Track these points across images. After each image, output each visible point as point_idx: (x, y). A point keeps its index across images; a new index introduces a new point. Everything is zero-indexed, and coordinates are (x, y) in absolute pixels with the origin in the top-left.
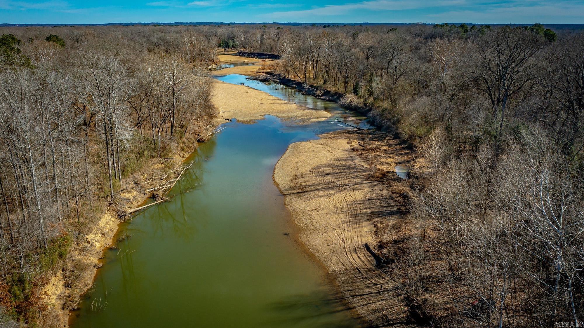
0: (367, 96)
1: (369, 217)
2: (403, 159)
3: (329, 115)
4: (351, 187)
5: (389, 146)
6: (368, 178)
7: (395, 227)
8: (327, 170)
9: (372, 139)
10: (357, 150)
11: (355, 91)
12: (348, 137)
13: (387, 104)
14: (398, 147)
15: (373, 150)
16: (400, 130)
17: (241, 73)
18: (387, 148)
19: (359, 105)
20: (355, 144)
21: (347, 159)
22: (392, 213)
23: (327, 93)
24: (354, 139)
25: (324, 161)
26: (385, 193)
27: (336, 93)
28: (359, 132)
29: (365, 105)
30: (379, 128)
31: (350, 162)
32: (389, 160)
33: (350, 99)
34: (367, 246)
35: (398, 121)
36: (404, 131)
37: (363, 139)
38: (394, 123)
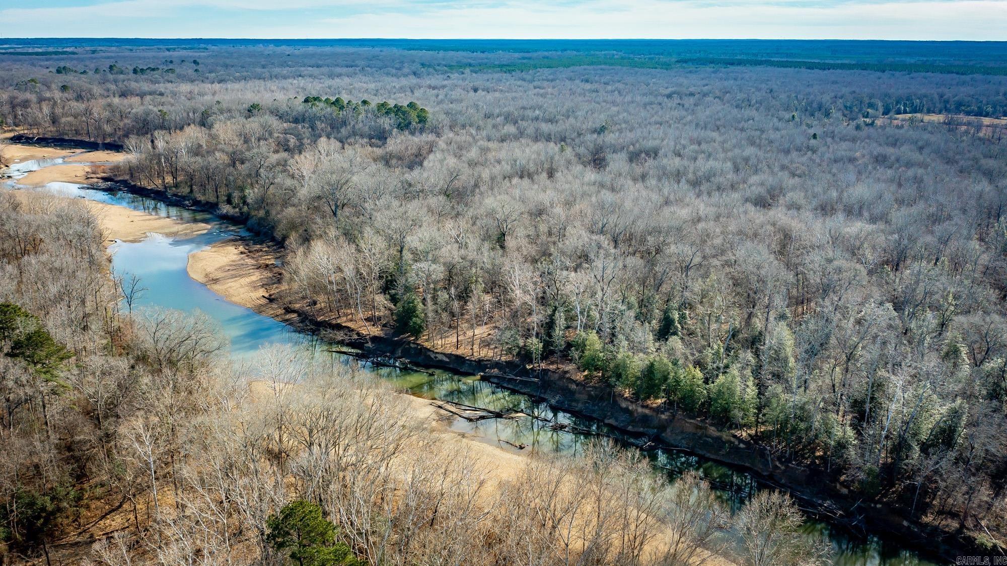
0: (241, 205)
1: (263, 286)
2: (278, 255)
3: (209, 227)
4: (249, 275)
5: (269, 247)
6: (257, 269)
7: (277, 288)
8: (228, 268)
9: (254, 244)
10: (245, 253)
11: (229, 201)
12: (234, 245)
13: (262, 213)
14: (275, 247)
15: (257, 251)
16: (275, 235)
17: (63, 180)
18: (267, 249)
19: (236, 215)
20: (241, 248)
21: (240, 260)
22: (274, 284)
23: (196, 203)
24: (239, 246)
25: (222, 264)
26: (270, 275)
27: (207, 203)
28: (242, 239)
29: (242, 213)
30: (257, 234)
31: (242, 262)
32: (269, 257)
33: (226, 209)
34: (263, 296)
35: (273, 227)
36: (278, 235)
37: (247, 245)
38: (269, 229)
